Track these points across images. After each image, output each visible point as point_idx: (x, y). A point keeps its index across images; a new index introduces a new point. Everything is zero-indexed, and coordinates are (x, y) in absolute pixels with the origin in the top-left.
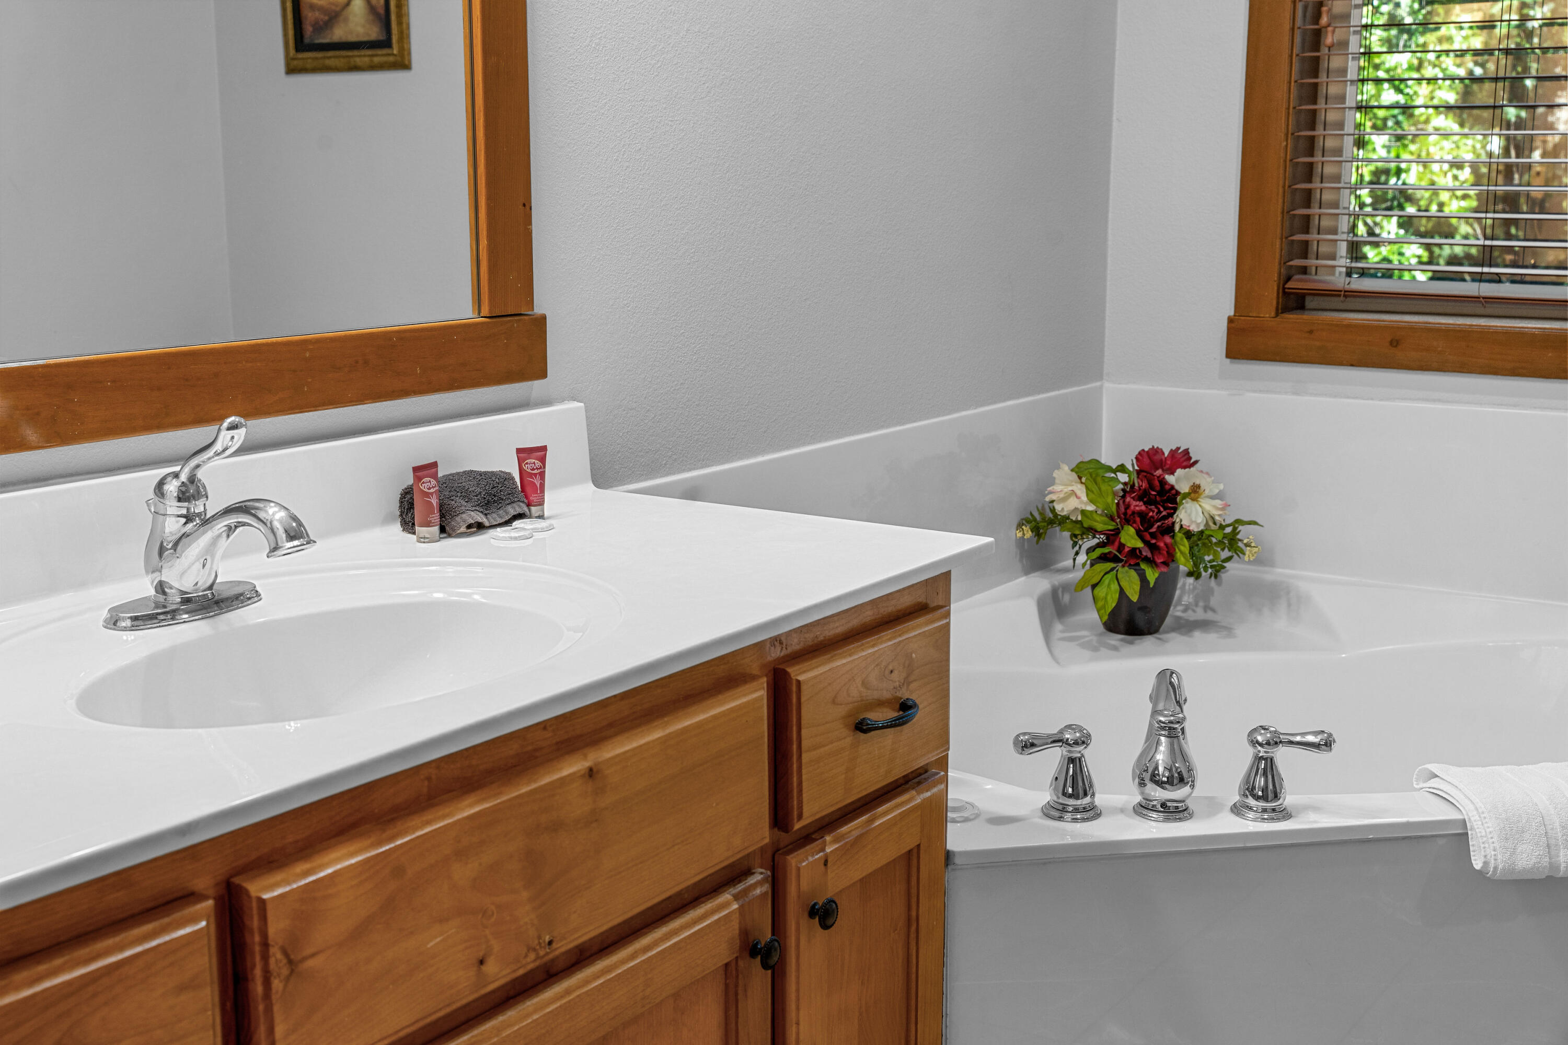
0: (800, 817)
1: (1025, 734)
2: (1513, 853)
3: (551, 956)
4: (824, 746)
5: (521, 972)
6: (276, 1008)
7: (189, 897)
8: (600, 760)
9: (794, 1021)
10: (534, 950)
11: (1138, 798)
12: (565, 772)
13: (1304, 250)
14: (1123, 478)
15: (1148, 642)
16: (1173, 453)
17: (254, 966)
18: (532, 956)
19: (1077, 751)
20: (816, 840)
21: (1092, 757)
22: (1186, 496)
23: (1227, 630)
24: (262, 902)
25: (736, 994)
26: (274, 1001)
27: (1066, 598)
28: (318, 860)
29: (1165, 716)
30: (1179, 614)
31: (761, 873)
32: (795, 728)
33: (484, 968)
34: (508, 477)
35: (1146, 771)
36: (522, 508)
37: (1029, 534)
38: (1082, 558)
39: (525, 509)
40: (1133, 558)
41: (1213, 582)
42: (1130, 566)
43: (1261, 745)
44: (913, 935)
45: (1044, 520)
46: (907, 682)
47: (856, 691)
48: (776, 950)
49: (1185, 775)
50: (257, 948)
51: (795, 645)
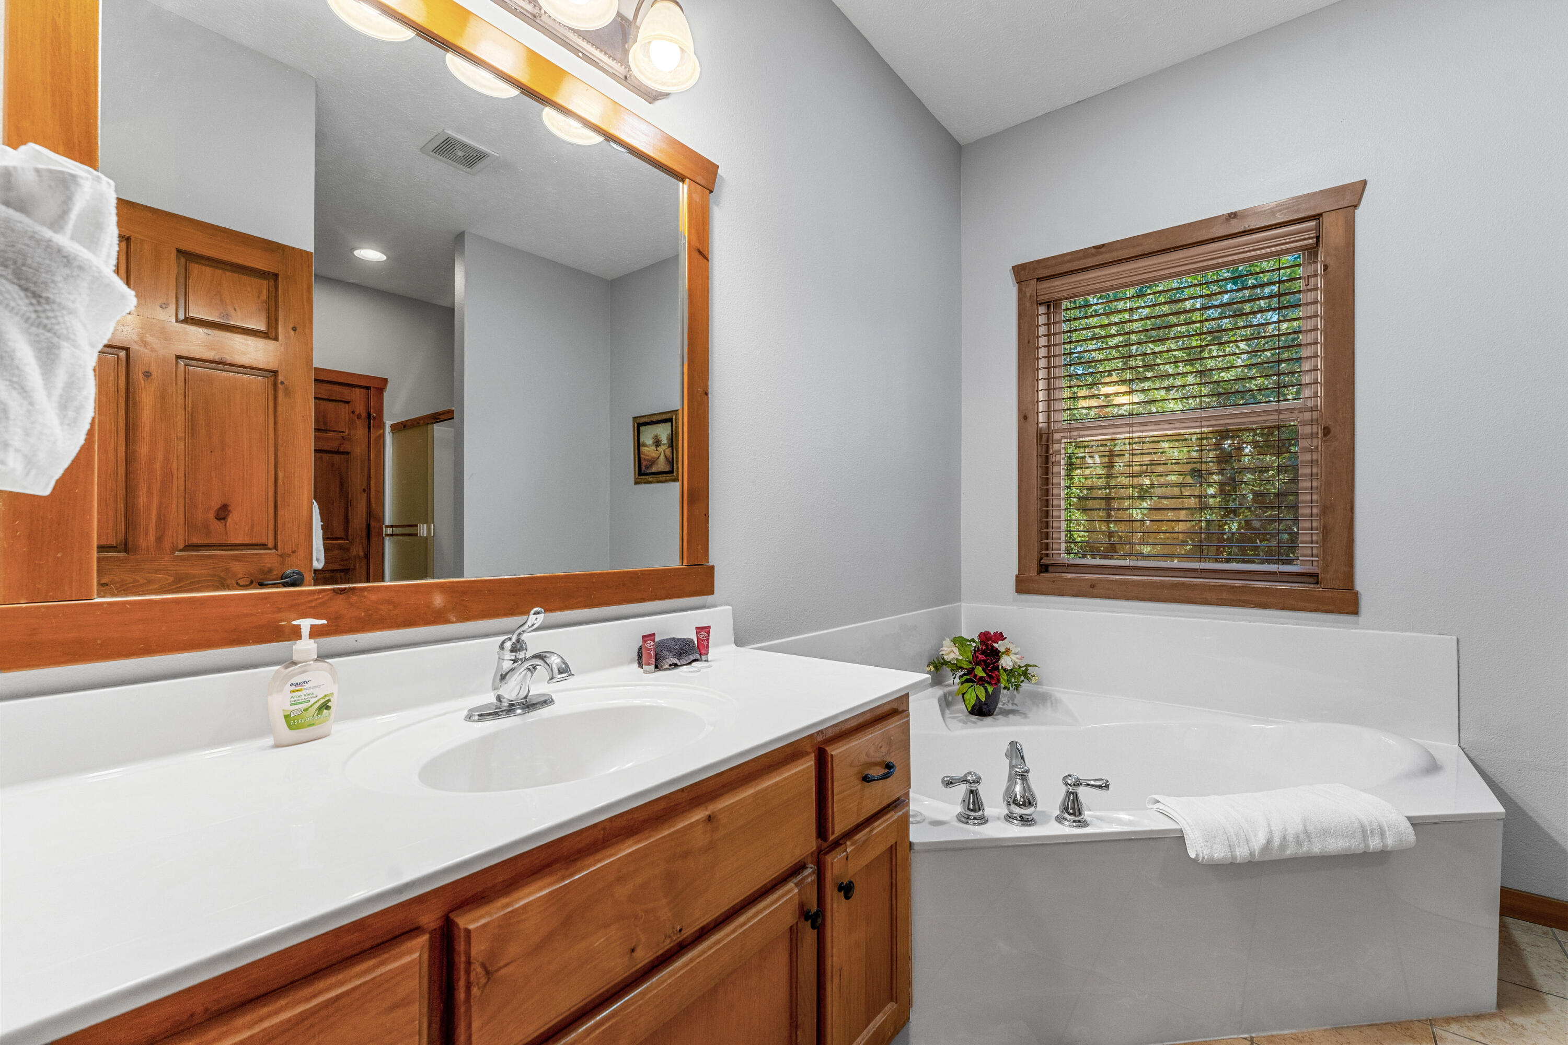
0: (833, 833)
1: (947, 777)
2: (1211, 850)
3: (681, 939)
4: (846, 791)
5: (661, 952)
6: (473, 1009)
7: (414, 931)
8: (715, 810)
9: (830, 955)
10: (670, 937)
11: (1006, 812)
12: (693, 820)
13: (1047, 547)
14: (974, 644)
15: (989, 720)
16: (995, 634)
17: (459, 979)
18: (668, 941)
19: (974, 787)
20: (841, 844)
21: (982, 789)
22: (1003, 653)
23: (1024, 715)
24: (468, 932)
25: (797, 945)
26: (472, 1004)
27: (950, 699)
28: (515, 895)
29: (1019, 768)
30: (1001, 706)
31: (811, 868)
32: (830, 782)
33: (634, 954)
34: (691, 641)
35: (1011, 798)
36: (697, 656)
37: (933, 669)
38: (957, 680)
39: (699, 657)
40: (981, 681)
41: (1015, 692)
42: (980, 685)
43: (1070, 785)
44: (894, 893)
45: (939, 663)
46: (889, 753)
47: (863, 758)
48: (820, 917)
49: (1031, 801)
50: (462, 966)
51: (830, 734)
